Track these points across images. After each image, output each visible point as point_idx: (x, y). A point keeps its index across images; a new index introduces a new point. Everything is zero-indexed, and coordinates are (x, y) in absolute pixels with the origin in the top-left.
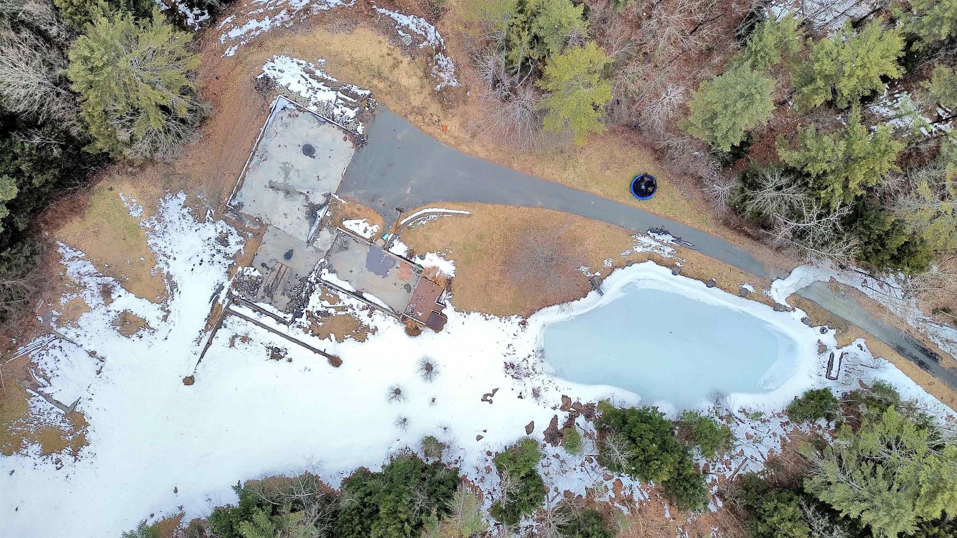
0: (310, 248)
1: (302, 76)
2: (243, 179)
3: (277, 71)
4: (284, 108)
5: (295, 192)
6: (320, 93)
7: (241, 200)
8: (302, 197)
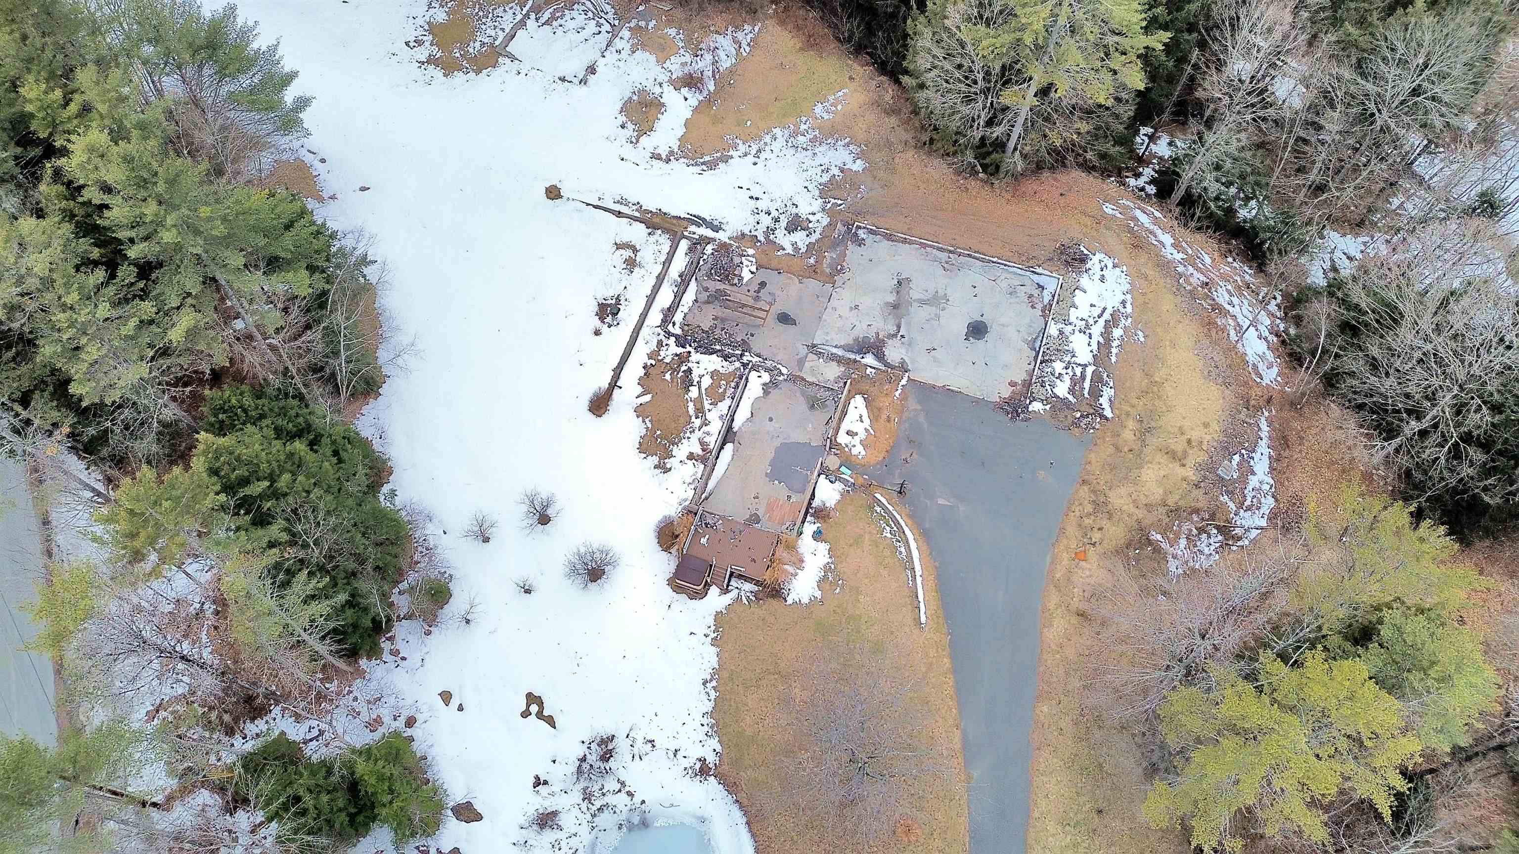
0: (804, 351)
1: (1105, 309)
2: (905, 241)
3: (1102, 273)
4: (1041, 287)
5: (900, 317)
6: (1084, 338)
7: (867, 242)
8: (892, 329)
